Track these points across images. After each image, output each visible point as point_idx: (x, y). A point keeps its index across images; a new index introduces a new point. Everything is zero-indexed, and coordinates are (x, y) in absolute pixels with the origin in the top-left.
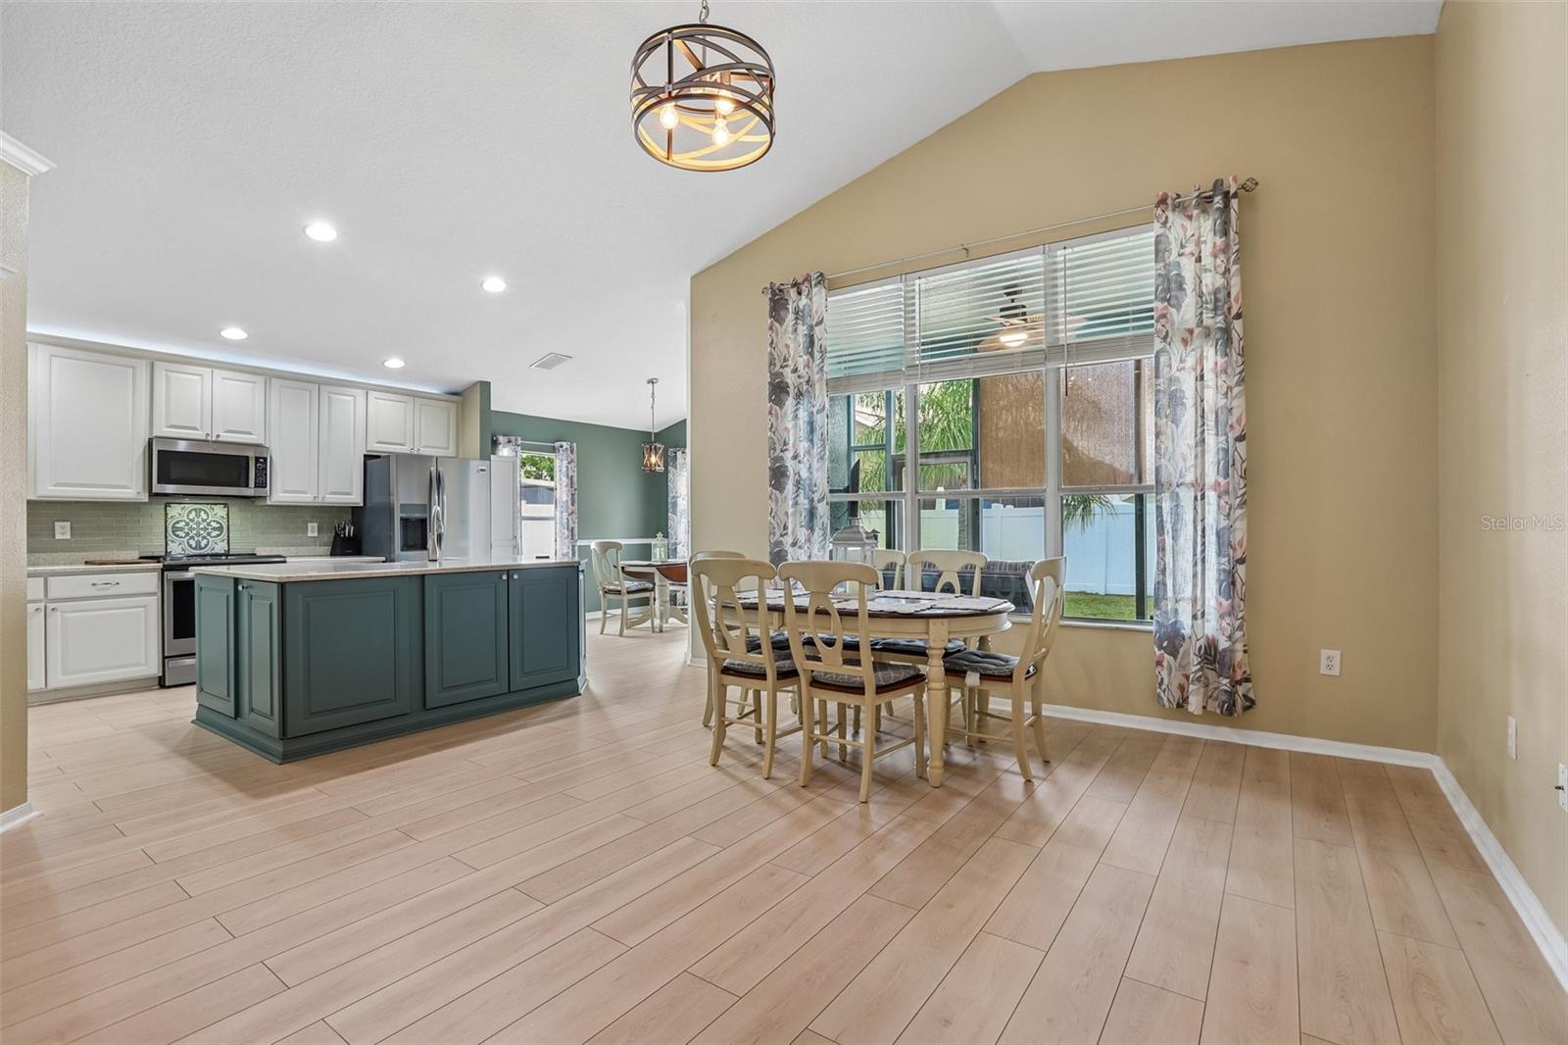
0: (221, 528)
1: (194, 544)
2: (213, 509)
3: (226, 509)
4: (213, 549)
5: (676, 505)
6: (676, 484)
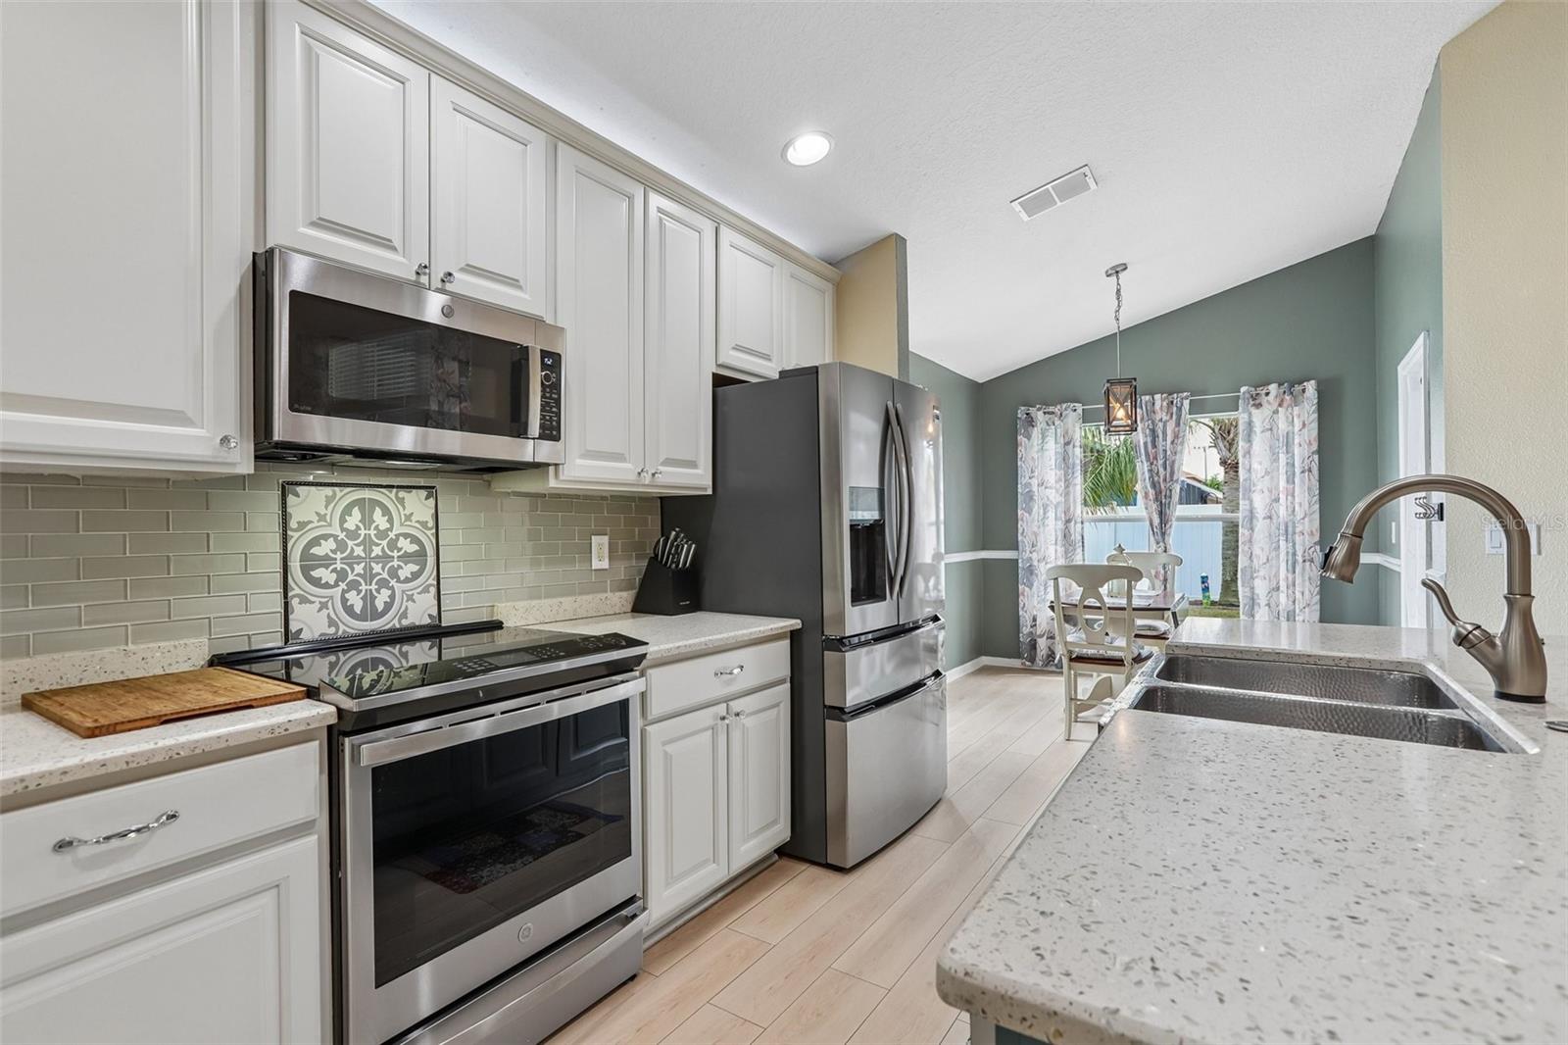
0: (421, 554)
1: (357, 604)
2: (402, 501)
3: (432, 501)
4: (404, 615)
5: (1031, 498)
6: (1031, 463)
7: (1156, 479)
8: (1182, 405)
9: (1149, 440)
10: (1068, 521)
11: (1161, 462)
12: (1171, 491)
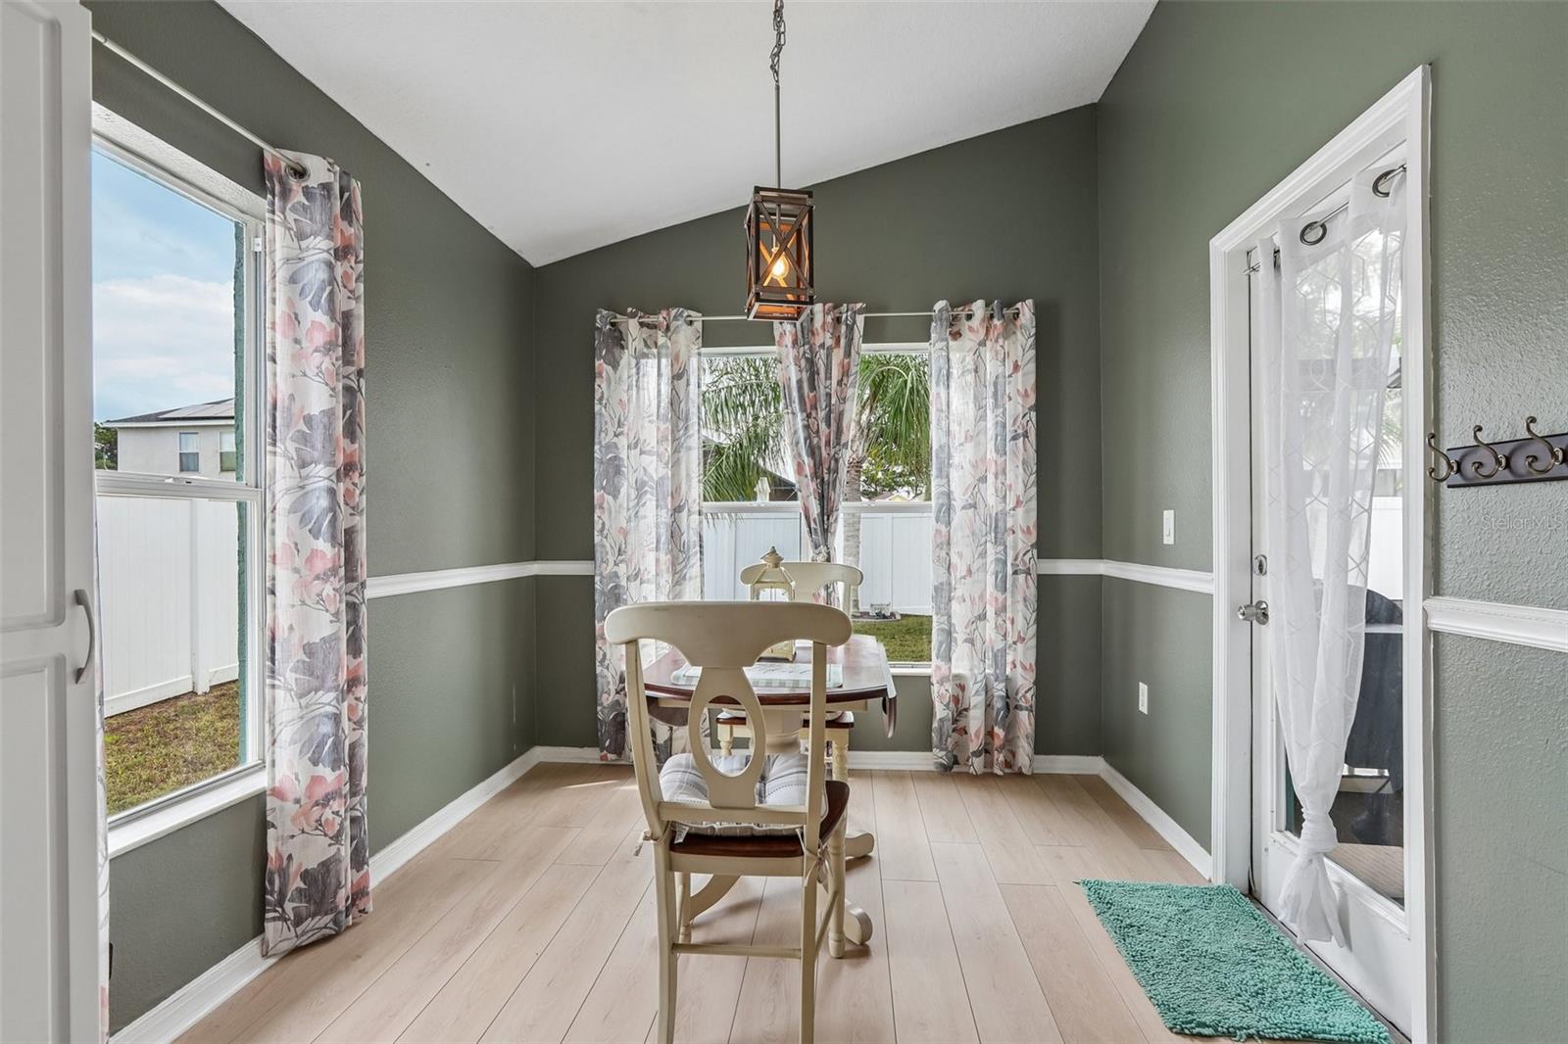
5: (618, 471)
6: (619, 410)
7: (815, 441)
8: (854, 322)
9: (805, 376)
10: (677, 510)
11: (822, 414)
12: (837, 461)
